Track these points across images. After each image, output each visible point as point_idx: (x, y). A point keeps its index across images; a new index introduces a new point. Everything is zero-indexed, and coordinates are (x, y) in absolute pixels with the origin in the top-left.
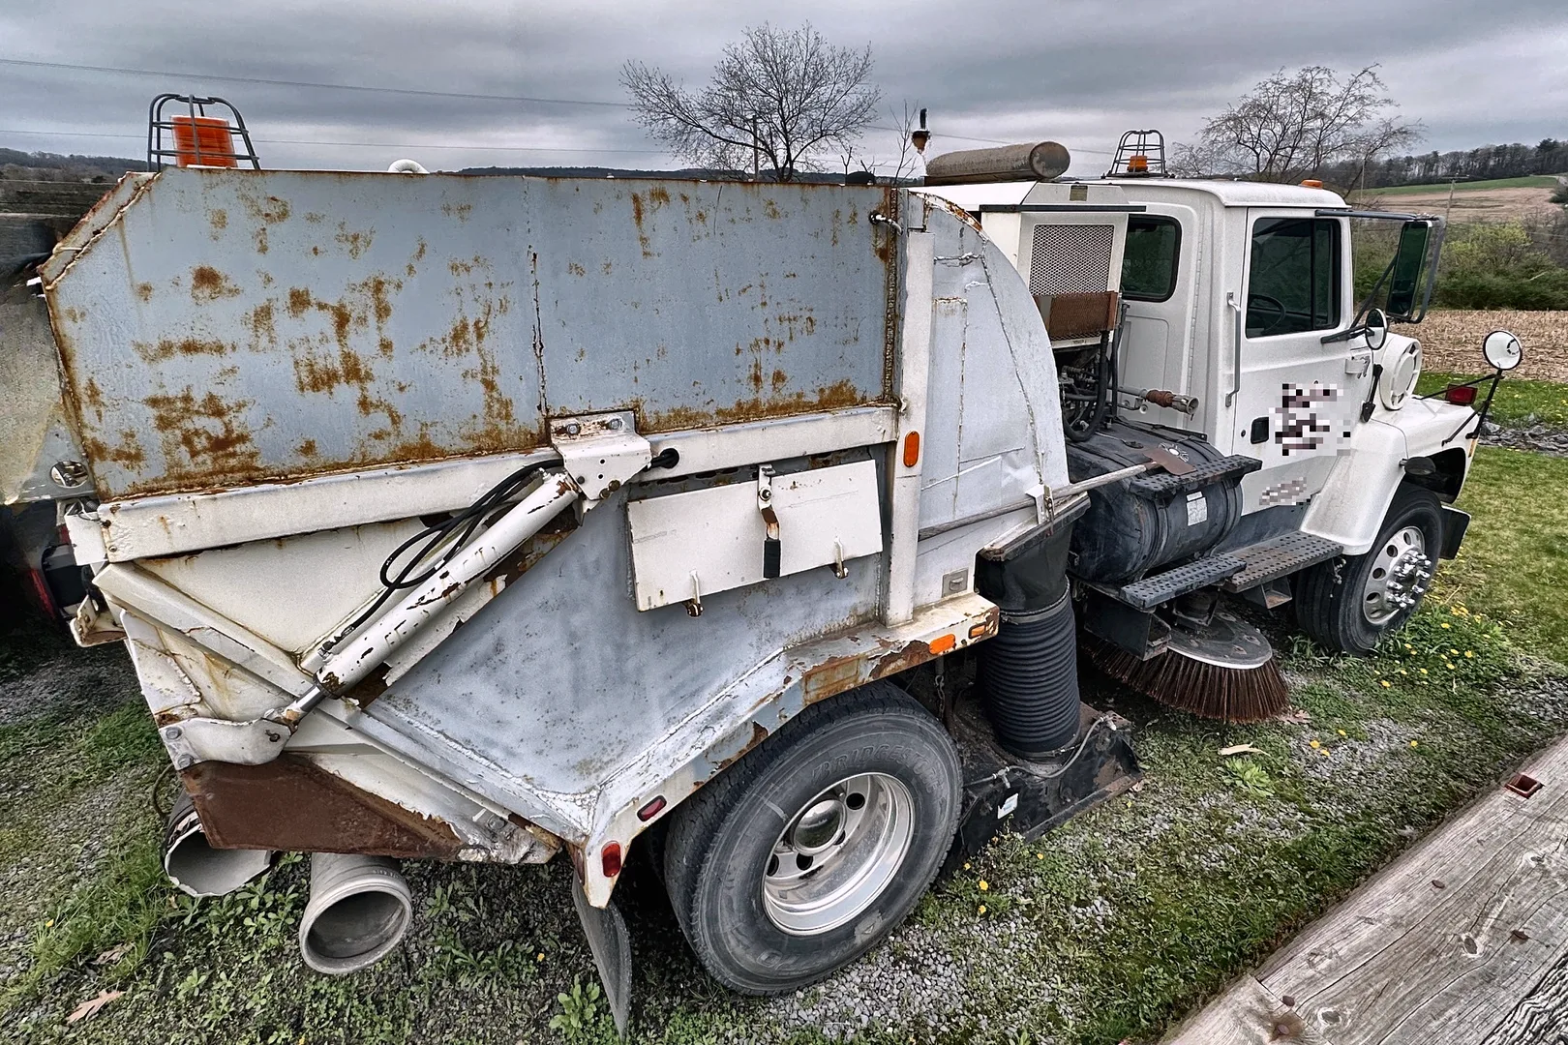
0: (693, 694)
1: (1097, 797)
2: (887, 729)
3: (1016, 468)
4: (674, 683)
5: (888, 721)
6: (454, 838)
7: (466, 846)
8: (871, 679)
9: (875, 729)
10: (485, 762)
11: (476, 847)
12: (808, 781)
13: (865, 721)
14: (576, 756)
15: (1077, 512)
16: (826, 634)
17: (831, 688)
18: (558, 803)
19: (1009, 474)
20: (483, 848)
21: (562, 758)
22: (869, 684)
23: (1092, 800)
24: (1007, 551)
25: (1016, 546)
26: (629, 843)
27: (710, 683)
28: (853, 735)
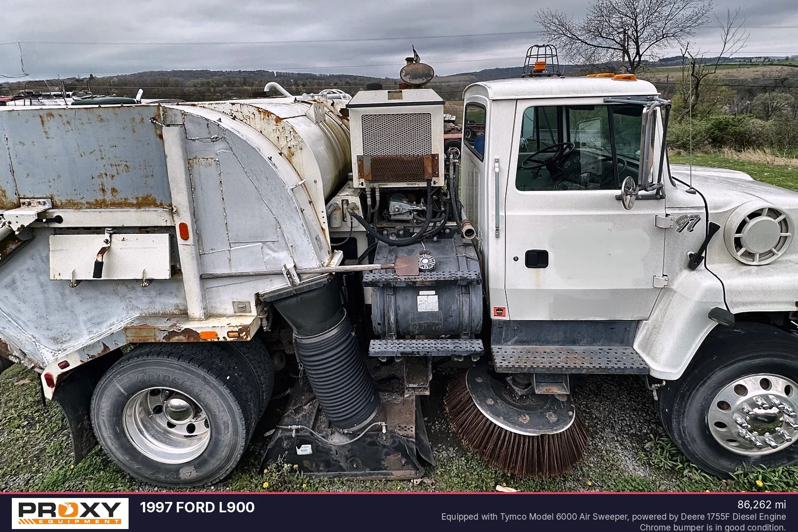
0: (98, 324)
1: (381, 474)
2: (180, 369)
3: (274, 251)
4: (90, 316)
5: (182, 366)
6: (8, 350)
7: (11, 355)
8: (164, 341)
9: (172, 367)
10: (17, 325)
11: (15, 356)
12: (134, 380)
13: (168, 362)
14: (52, 334)
15: (316, 284)
16: (162, 314)
17: (140, 338)
18: (44, 351)
19: (268, 254)
20: (18, 358)
21: (47, 333)
22: (162, 343)
23: (377, 474)
24: (266, 296)
25: (271, 295)
26: (57, 376)
27: (106, 321)
28: (160, 366)
